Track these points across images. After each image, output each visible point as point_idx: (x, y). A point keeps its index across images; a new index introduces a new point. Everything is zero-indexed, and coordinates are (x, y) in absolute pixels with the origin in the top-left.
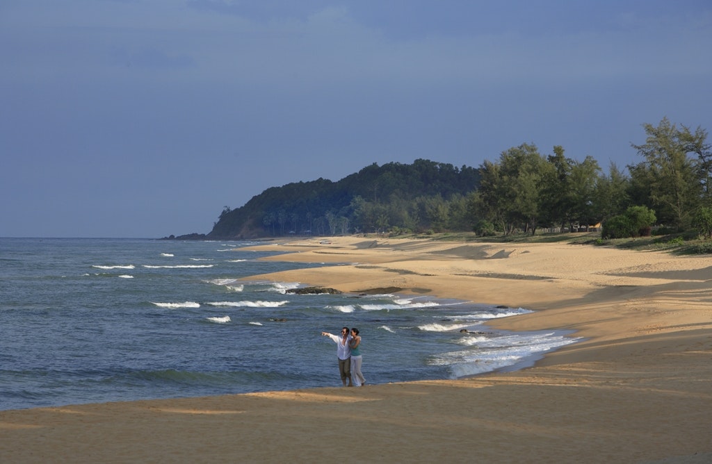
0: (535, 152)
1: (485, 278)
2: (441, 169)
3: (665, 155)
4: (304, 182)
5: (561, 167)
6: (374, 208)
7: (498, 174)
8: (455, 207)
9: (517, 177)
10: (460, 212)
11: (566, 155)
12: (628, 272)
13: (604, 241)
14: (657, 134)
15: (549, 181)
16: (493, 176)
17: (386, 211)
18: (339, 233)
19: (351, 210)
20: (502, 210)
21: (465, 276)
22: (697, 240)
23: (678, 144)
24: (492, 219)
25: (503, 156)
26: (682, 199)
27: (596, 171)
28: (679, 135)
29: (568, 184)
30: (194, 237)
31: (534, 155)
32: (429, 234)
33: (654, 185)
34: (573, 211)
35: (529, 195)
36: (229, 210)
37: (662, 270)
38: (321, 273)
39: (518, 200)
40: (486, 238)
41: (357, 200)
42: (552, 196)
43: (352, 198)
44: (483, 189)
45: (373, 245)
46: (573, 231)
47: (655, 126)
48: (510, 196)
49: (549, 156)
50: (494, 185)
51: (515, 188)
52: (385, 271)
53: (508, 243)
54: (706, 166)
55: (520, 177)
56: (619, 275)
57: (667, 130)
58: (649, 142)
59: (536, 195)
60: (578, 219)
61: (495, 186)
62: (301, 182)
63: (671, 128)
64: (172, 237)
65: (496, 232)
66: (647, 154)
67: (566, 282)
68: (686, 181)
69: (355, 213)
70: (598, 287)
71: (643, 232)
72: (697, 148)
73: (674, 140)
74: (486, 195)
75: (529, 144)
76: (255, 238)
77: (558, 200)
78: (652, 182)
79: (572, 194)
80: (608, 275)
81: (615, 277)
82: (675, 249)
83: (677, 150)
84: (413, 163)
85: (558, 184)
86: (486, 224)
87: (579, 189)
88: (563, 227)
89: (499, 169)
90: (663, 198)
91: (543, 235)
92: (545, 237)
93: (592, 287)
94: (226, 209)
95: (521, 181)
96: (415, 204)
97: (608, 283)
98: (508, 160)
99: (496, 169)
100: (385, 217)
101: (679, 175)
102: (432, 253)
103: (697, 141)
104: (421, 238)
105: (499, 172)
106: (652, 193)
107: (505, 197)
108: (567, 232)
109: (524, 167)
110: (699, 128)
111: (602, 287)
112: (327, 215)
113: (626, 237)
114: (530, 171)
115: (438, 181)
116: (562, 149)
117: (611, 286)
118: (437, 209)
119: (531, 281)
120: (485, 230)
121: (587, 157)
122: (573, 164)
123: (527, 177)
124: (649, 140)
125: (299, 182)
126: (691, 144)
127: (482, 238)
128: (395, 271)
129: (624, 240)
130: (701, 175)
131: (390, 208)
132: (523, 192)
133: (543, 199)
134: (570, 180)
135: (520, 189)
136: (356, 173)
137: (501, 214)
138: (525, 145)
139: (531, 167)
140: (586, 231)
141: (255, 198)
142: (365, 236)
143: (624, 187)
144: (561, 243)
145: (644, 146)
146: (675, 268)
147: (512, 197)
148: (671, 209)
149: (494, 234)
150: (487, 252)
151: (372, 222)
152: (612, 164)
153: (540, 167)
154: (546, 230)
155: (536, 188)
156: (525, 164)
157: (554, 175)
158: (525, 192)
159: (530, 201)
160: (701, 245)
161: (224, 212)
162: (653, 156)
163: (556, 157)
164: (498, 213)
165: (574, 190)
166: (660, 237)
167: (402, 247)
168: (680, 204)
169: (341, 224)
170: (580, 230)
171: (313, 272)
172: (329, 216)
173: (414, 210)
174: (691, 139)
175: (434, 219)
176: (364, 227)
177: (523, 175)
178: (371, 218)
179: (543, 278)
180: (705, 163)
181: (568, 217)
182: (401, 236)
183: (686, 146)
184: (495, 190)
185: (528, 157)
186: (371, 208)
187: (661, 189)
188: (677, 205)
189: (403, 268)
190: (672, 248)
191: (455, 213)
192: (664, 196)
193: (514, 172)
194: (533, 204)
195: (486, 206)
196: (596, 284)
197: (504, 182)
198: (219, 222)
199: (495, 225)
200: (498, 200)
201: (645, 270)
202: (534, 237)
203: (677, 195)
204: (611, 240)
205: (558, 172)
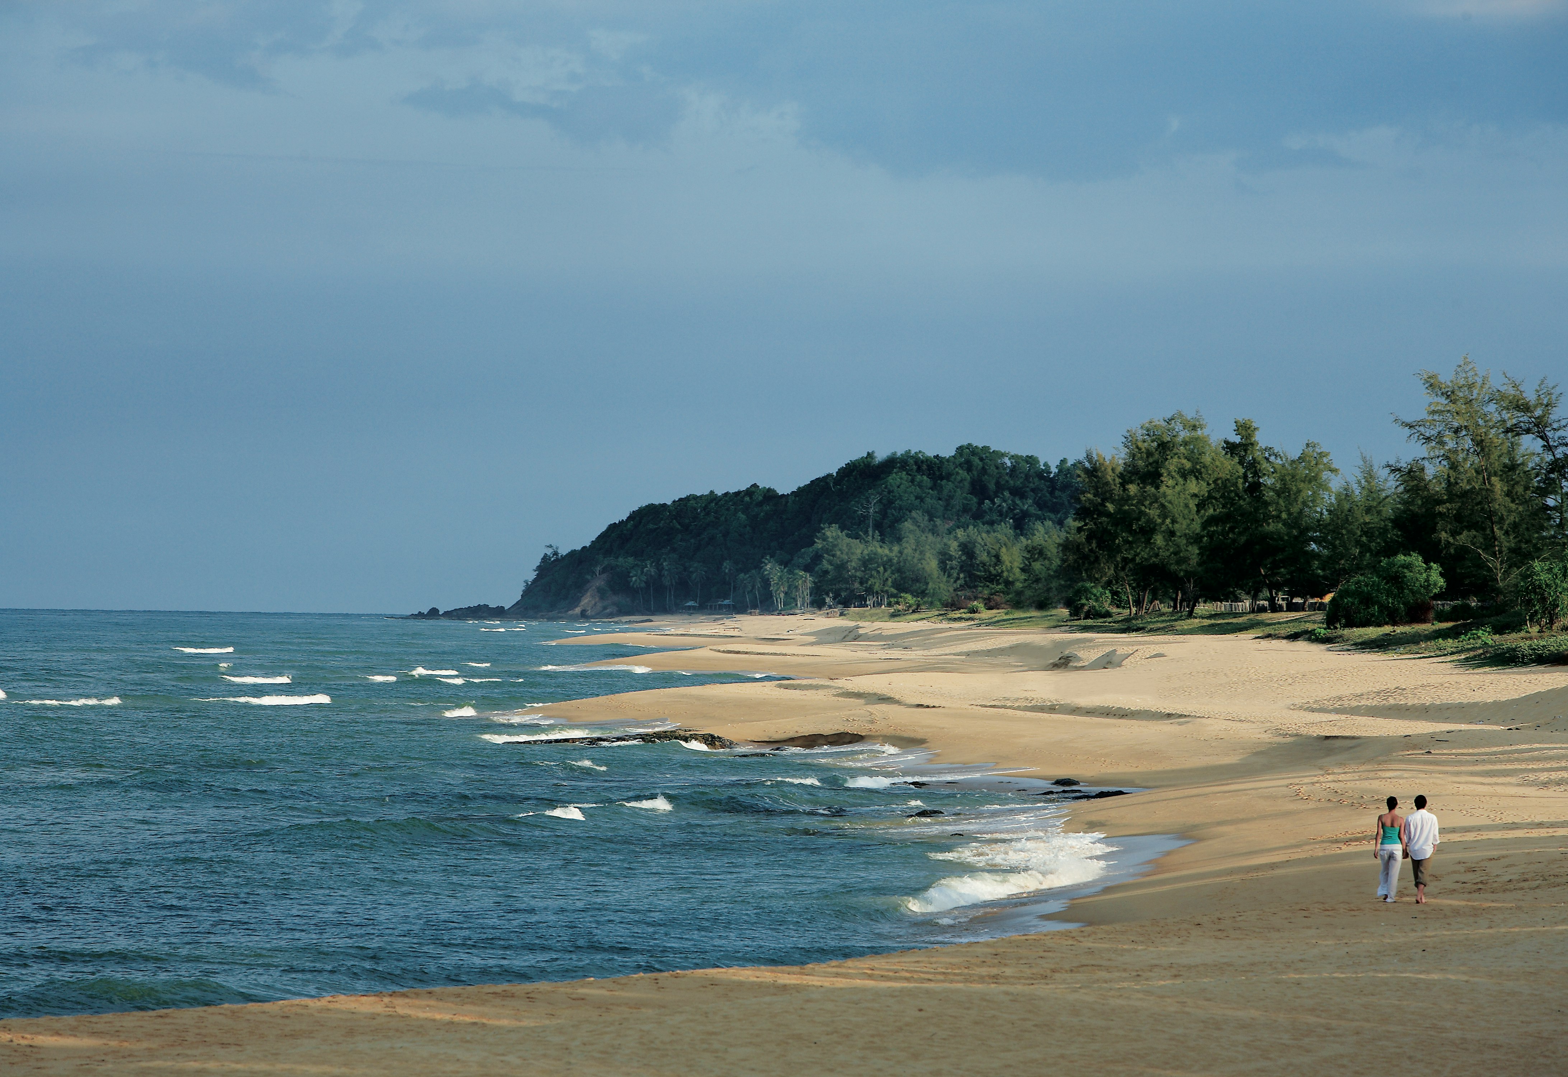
0: (1199, 432)
1: (1046, 715)
2: (1013, 469)
3: (1468, 443)
4: (719, 492)
5: (1253, 467)
6: (866, 552)
7: (1118, 480)
8: (1036, 553)
9: (1157, 488)
10: (1047, 562)
11: (1262, 439)
12: (1354, 704)
13: (1329, 633)
14: (1450, 396)
15: (1223, 496)
16: (1107, 483)
17: (890, 560)
18: (789, 607)
19: (817, 558)
20: (1125, 560)
21: (1002, 710)
22: (1522, 634)
23: (1496, 417)
24: (1105, 579)
25: (1130, 441)
26: (1506, 542)
27: (1325, 475)
28: (1497, 397)
29: (1266, 504)
30: (481, 612)
31: (1197, 439)
32: (973, 611)
33: (1442, 509)
34: (1275, 566)
35: (1181, 527)
36: (556, 553)
37: (1428, 701)
38: (698, 698)
39: (1159, 540)
40: (1089, 622)
41: (828, 534)
42: (1232, 529)
43: (819, 530)
44: (1083, 513)
45: (851, 636)
46: (1275, 608)
47: (1446, 378)
48: (1142, 530)
49: (1226, 442)
50: (1108, 504)
51: (1154, 513)
52: (839, 695)
53: (1134, 634)
54: (1556, 466)
55: (1163, 489)
56: (1337, 711)
57: (1471, 387)
58: (1434, 412)
59: (1197, 527)
60: (1286, 583)
61: (1110, 507)
62: (712, 492)
63: (1479, 381)
64: (433, 613)
65: (1114, 610)
66: (1428, 439)
67: (1215, 727)
68: (1513, 501)
69: (825, 562)
70: (1280, 739)
71: (1417, 614)
72: (1539, 428)
73: (1486, 409)
74: (1091, 525)
75: (1189, 414)
76: (611, 615)
77: (1243, 539)
78: (1440, 502)
79: (1271, 527)
80: (1313, 710)
81: (1325, 717)
82: (1472, 654)
83: (1493, 431)
84: (953, 453)
85: (1244, 503)
86: (1094, 591)
87: (1290, 514)
88: (1255, 598)
89: (1120, 469)
90: (1464, 538)
91: (1211, 617)
92: (1213, 621)
93: (1266, 737)
94: (549, 552)
95: (1165, 495)
96: (954, 545)
97: (1304, 731)
98: (1140, 449)
99: (1113, 470)
100: (886, 574)
101: (1499, 486)
102: (968, 654)
103: (1538, 412)
104: (955, 620)
105: (1121, 476)
106: (1439, 527)
107: (1131, 532)
108: (1262, 609)
109: (1172, 464)
110: (1542, 382)
111: (1289, 740)
112: (768, 567)
113: (1379, 625)
114: (1184, 474)
115: (1007, 494)
116: (1254, 425)
117: (1309, 737)
118: (997, 557)
119: (1144, 723)
120: (1089, 604)
121: (1308, 445)
122: (1279, 461)
123: (1178, 488)
124: (1432, 408)
125: (706, 493)
126: (1526, 419)
127: (1083, 622)
128: (858, 695)
129: (1372, 632)
130: (1549, 487)
131: (901, 552)
132: (1168, 521)
133: (1211, 536)
134: (1269, 495)
135: (1165, 513)
136: (829, 476)
137: (1123, 569)
138: (1181, 415)
139: (1188, 465)
140: (1304, 610)
141: (612, 527)
142: (841, 614)
143: (1388, 511)
144: (1242, 636)
145: (1422, 423)
146: (1456, 698)
147: (1148, 531)
148: (1480, 564)
149: (1108, 614)
150: (1080, 654)
151: (861, 583)
152: (1364, 459)
153: (1205, 467)
154: (1222, 607)
155: (1198, 511)
156: (1175, 460)
157: (1235, 484)
158: (1174, 521)
159: (1185, 541)
160: (1524, 645)
161: (545, 558)
162: (1442, 443)
163: (1240, 444)
164: (1116, 567)
165: (1278, 517)
166: (1450, 624)
167: (907, 641)
168: (1501, 552)
169: (796, 587)
170: (1292, 607)
171: (683, 696)
172: (772, 569)
173: (951, 558)
174: (1525, 408)
175: (992, 578)
176: (843, 594)
177: (1171, 483)
178: (858, 574)
179: (1169, 716)
180: (1557, 460)
181: (1265, 576)
182: (916, 616)
183: (1514, 421)
184: (1109, 515)
185: (1185, 443)
186: (859, 551)
187: (1458, 518)
188: (1494, 555)
189: (875, 691)
190: (1468, 650)
191: (1037, 566)
192: (1465, 533)
193: (1152, 476)
194: (1190, 548)
195: (1091, 551)
196: (1278, 732)
197: (1129, 498)
198: (535, 581)
199: (1114, 593)
200: (1116, 537)
201: (1392, 701)
202: (1189, 621)
203: (1493, 531)
204: (1346, 632)
205: (1245, 477)
